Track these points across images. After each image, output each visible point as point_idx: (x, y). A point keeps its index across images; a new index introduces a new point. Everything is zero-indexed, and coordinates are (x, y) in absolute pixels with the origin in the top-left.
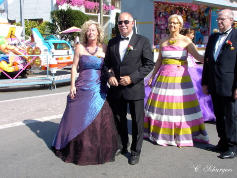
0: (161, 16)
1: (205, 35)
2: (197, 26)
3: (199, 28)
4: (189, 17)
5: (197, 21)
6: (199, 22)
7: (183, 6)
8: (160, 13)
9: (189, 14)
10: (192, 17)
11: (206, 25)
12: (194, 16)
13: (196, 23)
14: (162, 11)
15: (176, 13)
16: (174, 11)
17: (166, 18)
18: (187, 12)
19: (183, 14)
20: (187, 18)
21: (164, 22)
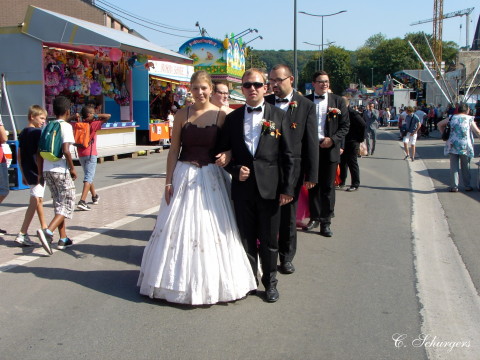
0: (52, 70)
1: (124, 105)
2: (111, 88)
3: (114, 91)
4: (96, 72)
5: (109, 80)
6: (112, 82)
8: (50, 65)
9: (96, 66)
10: (100, 72)
11: (124, 87)
12: (102, 70)
13: (107, 83)
14: (52, 61)
15: (76, 63)
16: (71, 61)
17: (60, 74)
18: (93, 63)
19: (86, 66)
20: (93, 73)
21: (58, 83)
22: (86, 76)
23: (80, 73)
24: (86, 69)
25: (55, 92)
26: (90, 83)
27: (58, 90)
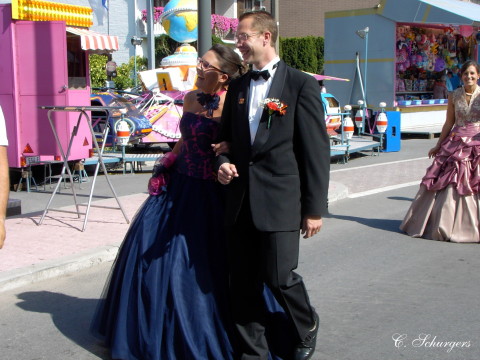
0: (400, 48)
2: (455, 63)
3: (458, 66)
4: (440, 48)
5: (454, 55)
6: (457, 56)
7: (445, 29)
8: (399, 43)
9: (441, 41)
10: (445, 47)
12: (447, 45)
13: (452, 58)
14: (402, 39)
15: (422, 40)
16: (418, 38)
17: (407, 51)
18: (437, 38)
19: (432, 41)
20: (437, 48)
21: (405, 59)
22: (431, 52)
23: (426, 49)
24: (432, 45)
25: (402, 68)
26: (435, 58)
27: (404, 67)
